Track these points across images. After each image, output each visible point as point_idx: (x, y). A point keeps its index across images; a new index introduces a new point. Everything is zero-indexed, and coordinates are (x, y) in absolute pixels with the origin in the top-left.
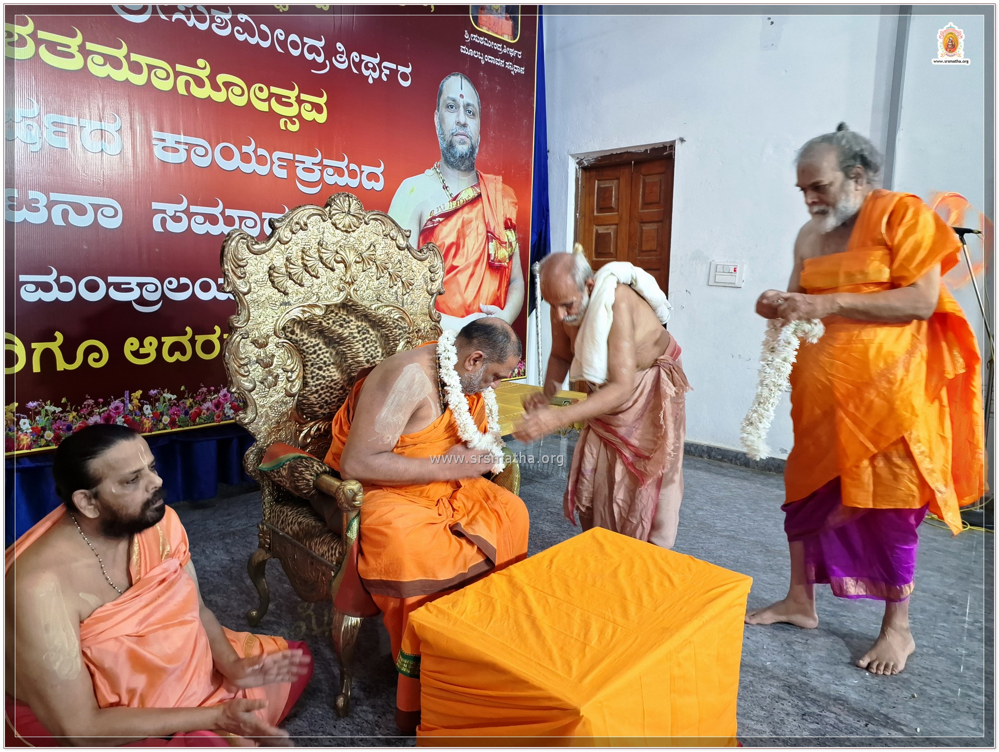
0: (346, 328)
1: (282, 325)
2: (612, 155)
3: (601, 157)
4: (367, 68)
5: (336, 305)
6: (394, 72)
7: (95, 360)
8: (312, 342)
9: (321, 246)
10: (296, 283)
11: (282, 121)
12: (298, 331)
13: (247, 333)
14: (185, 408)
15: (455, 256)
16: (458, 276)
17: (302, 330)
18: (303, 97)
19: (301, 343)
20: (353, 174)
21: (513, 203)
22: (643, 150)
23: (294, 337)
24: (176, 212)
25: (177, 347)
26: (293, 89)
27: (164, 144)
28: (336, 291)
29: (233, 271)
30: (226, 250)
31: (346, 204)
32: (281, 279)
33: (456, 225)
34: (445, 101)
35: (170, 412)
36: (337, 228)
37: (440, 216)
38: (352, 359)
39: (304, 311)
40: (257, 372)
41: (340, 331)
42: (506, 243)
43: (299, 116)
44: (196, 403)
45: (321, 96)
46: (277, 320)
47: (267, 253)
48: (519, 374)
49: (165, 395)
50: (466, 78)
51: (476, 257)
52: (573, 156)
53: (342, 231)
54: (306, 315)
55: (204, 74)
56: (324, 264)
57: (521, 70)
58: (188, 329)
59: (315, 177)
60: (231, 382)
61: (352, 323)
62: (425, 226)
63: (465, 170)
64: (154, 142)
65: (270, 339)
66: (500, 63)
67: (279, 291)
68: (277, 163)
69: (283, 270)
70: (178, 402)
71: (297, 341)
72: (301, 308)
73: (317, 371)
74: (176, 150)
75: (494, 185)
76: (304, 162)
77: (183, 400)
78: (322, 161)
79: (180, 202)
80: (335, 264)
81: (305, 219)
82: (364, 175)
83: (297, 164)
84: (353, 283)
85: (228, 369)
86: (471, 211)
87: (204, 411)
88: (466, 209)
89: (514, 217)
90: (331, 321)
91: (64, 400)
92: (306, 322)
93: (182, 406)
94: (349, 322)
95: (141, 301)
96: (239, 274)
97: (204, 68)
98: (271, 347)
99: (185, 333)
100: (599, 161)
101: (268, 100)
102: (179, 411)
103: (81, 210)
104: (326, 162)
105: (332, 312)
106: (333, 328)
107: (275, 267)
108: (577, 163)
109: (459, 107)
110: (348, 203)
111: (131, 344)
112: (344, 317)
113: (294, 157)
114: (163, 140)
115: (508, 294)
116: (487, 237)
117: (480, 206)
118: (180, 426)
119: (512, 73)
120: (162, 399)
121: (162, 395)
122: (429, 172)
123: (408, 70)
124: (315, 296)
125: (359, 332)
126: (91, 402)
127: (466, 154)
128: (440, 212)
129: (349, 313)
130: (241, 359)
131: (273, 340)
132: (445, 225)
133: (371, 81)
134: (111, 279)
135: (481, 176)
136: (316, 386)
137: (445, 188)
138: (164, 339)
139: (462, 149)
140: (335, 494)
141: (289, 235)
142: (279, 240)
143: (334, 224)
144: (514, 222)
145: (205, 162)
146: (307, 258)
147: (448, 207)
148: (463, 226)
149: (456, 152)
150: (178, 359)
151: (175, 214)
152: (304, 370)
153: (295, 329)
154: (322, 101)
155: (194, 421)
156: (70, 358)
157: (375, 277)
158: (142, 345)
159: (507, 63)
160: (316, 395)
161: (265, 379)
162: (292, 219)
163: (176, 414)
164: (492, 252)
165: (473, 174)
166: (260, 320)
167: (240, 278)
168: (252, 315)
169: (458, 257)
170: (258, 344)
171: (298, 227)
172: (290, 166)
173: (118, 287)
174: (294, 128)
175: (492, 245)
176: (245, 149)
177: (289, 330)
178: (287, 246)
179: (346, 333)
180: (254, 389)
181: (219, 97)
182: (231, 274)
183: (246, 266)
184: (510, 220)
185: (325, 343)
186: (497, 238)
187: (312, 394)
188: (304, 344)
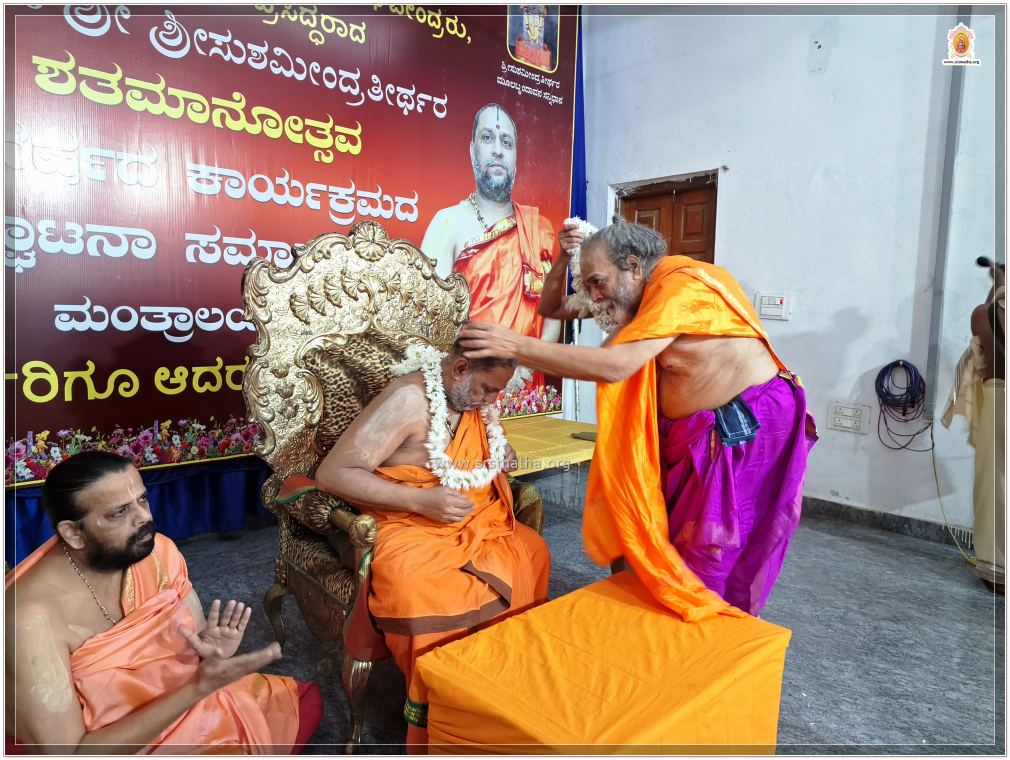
0: (368, 358)
1: (303, 354)
2: (653, 184)
3: (642, 187)
4: (402, 100)
5: (358, 335)
6: (429, 104)
7: (126, 390)
8: (332, 372)
9: (345, 274)
10: (318, 312)
11: (316, 153)
12: (318, 361)
13: (267, 362)
14: (214, 438)
15: (489, 288)
16: (492, 308)
17: (323, 359)
18: (338, 129)
19: (322, 373)
20: (386, 206)
21: (550, 234)
22: (684, 179)
23: (314, 366)
24: (209, 242)
25: (208, 377)
26: (327, 121)
27: (198, 176)
28: (359, 320)
29: (253, 299)
30: (247, 278)
31: (370, 233)
32: (302, 308)
33: (491, 256)
34: (480, 132)
35: (199, 442)
36: (361, 257)
37: (475, 247)
38: (374, 389)
39: (326, 341)
40: (276, 401)
41: (362, 361)
42: (542, 274)
43: (333, 148)
44: (225, 434)
45: (356, 128)
46: (298, 349)
47: (289, 282)
48: (554, 408)
49: (194, 425)
50: (502, 109)
51: (511, 288)
52: (612, 186)
53: (366, 260)
54: (328, 345)
55: (239, 107)
56: (347, 293)
57: (559, 100)
58: (219, 360)
59: (348, 208)
60: (250, 412)
61: (374, 353)
62: (459, 257)
63: (501, 202)
64: (189, 174)
65: (291, 368)
66: (537, 93)
67: (300, 320)
68: (311, 194)
69: (305, 299)
70: (207, 433)
71: (317, 371)
72: (323, 338)
73: (338, 402)
74: (210, 182)
75: (530, 216)
76: (337, 194)
77: (212, 431)
78: (355, 192)
79: (213, 233)
80: (358, 293)
81: (328, 247)
82: (398, 206)
83: (330, 195)
84: (376, 313)
85: (247, 399)
86: (506, 242)
87: (233, 442)
88: (501, 240)
89: (550, 248)
90: (352, 351)
91: (94, 429)
92: (327, 352)
93: (211, 436)
94: (371, 352)
95: (173, 331)
96: (260, 303)
97: (240, 101)
98: (291, 377)
99: (216, 364)
100: (639, 191)
101: (303, 132)
102: (208, 441)
103: (115, 241)
104: (360, 193)
105: (354, 341)
106: (354, 358)
107: (296, 296)
108: (617, 193)
109: (495, 138)
110: (372, 231)
111: (161, 374)
112: (366, 346)
113: (328, 188)
114: (197, 172)
115: (544, 326)
116: (523, 268)
117: (515, 237)
118: (208, 457)
119: (550, 103)
120: (191, 430)
121: (191, 425)
122: (464, 203)
123: (443, 102)
124: (337, 326)
125: (381, 363)
126: (121, 431)
127: (502, 185)
128: (475, 243)
129: (371, 343)
130: (261, 389)
131: (294, 370)
132: (480, 257)
133: (406, 113)
134: (143, 309)
135: (517, 207)
136: (336, 417)
137: (480, 219)
138: (194, 369)
139: (498, 180)
140: (348, 529)
141: (312, 263)
142: (301, 268)
143: (358, 253)
144: (550, 253)
145: (238, 194)
146: (330, 287)
147: (483, 238)
148: (498, 258)
149: (492, 183)
150: (208, 390)
151: (208, 245)
152: (324, 401)
153: (316, 358)
154: (356, 133)
155: (223, 452)
156: (101, 387)
157: (399, 307)
158: (172, 375)
159: (545, 94)
160: (336, 427)
161: (284, 410)
162: (314, 247)
163: (205, 445)
164: (527, 283)
165: (509, 205)
166: (280, 349)
167: (261, 306)
168: (272, 344)
169: (492, 289)
170: (278, 373)
171: (321, 255)
172: (324, 197)
173: (150, 317)
174: (328, 160)
175: (528, 277)
176: (279, 180)
177: (310, 359)
178: (309, 275)
179: (368, 363)
180: (272, 419)
181: (254, 129)
182: (251, 303)
183: (267, 294)
184: (547, 251)
185: (346, 374)
186: (532, 270)
187: (333, 425)
188: (325, 374)
